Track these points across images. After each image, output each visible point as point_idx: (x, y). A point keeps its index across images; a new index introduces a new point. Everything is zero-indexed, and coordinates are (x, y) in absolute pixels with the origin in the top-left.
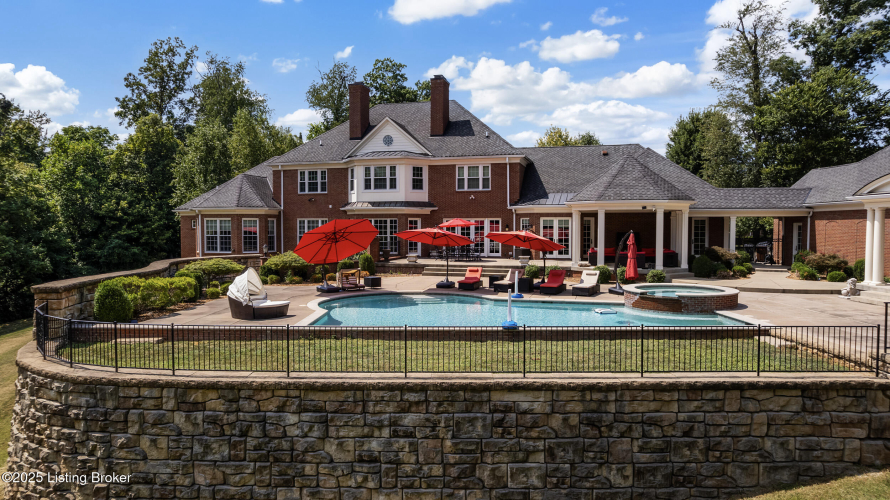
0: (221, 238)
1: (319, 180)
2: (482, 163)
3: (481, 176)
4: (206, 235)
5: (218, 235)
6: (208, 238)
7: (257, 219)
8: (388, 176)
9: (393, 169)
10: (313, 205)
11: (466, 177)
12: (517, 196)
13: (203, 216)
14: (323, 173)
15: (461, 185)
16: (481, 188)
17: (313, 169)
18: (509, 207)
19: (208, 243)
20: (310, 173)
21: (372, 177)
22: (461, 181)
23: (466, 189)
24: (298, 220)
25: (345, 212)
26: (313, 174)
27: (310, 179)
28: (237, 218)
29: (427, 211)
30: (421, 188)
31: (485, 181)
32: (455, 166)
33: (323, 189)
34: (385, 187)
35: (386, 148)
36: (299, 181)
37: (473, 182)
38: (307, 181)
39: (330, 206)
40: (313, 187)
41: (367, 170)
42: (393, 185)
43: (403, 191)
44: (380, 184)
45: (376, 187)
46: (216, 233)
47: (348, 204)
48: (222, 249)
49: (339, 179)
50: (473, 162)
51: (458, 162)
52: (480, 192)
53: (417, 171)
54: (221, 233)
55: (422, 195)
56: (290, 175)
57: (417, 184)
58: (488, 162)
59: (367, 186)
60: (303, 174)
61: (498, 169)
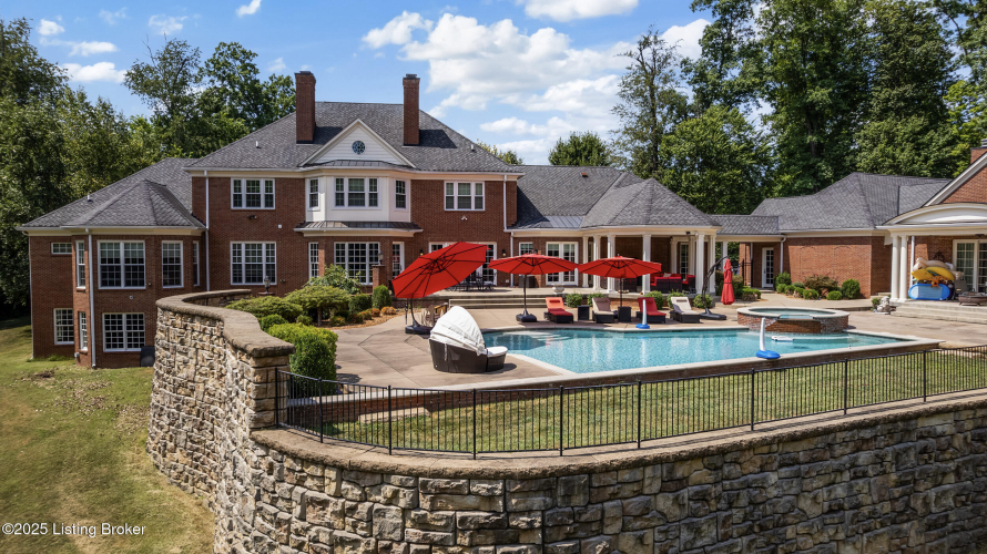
0: (127, 268)
1: (262, 192)
2: (474, 180)
3: (473, 195)
4: (99, 264)
5: (122, 264)
6: (103, 268)
7: (181, 243)
8: (367, 191)
9: (373, 182)
10: (254, 224)
11: (456, 194)
12: (514, 218)
13: (95, 238)
14: (268, 183)
15: (450, 204)
16: (473, 209)
17: (252, 177)
18: (506, 230)
19: (104, 276)
20: (248, 183)
21: (346, 191)
22: (450, 199)
23: (456, 209)
24: (232, 243)
25: (301, 233)
26: (253, 185)
27: (248, 190)
28: (154, 241)
29: (410, 233)
30: (404, 206)
31: (478, 199)
32: (442, 181)
33: (269, 203)
34: (363, 204)
35: (355, 156)
36: (232, 193)
37: (464, 201)
38: (244, 193)
39: (280, 226)
40: (253, 200)
41: (339, 182)
42: (374, 201)
43: (385, 210)
44: (357, 200)
45: (351, 204)
46: (118, 261)
47: (304, 224)
48: (128, 284)
49: (293, 193)
50: (465, 178)
51: (447, 178)
52: (472, 212)
53: (400, 186)
54: (127, 261)
55: (405, 215)
56: (220, 184)
57: (400, 202)
58: (482, 179)
59: (339, 201)
60: (237, 183)
61: (494, 188)
